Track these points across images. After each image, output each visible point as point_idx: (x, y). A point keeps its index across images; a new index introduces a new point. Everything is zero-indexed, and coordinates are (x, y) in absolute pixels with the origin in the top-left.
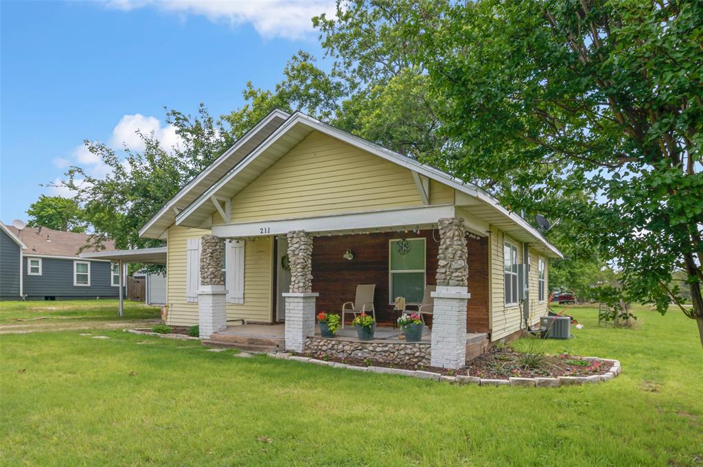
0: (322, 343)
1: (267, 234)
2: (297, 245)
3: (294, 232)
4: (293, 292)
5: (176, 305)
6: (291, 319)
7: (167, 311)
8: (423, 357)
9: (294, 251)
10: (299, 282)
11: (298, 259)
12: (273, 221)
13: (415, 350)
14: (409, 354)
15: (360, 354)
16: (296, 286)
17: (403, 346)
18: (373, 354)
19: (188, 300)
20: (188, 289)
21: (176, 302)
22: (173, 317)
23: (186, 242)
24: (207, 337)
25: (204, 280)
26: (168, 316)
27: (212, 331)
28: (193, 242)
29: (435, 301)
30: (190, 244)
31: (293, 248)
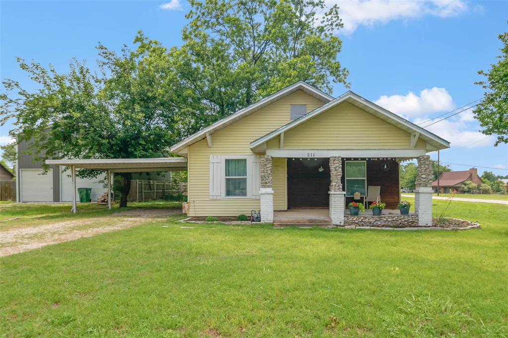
0: (355, 219)
1: (313, 157)
2: (337, 165)
3: (336, 157)
4: (335, 191)
5: (198, 202)
6: (336, 206)
7: (189, 206)
8: (414, 222)
9: (335, 168)
10: (339, 186)
11: (338, 172)
13: (409, 218)
14: (407, 221)
15: (379, 223)
16: (337, 188)
17: (403, 217)
18: (387, 222)
19: (211, 198)
20: (211, 190)
21: (198, 199)
22: (196, 210)
23: (208, 157)
24: (269, 222)
25: (265, 184)
26: (190, 210)
27: (273, 217)
28: (215, 157)
29: (421, 195)
30: (213, 158)
31: (334, 166)
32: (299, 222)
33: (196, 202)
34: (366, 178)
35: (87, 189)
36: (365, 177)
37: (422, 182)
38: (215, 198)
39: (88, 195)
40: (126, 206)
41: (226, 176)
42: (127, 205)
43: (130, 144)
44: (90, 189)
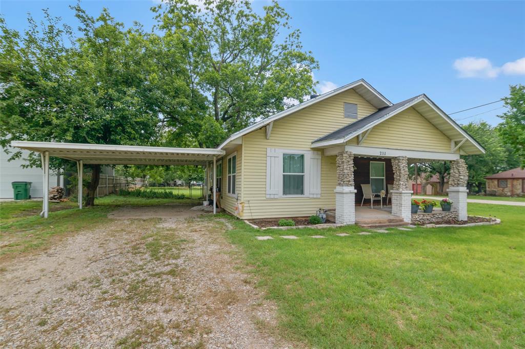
1: (384, 155)
2: (405, 164)
5: (253, 202)
6: (405, 205)
11: (405, 172)
12: (388, 149)
19: (268, 196)
20: (268, 188)
21: (253, 199)
22: (252, 211)
23: (265, 150)
24: (351, 223)
25: (347, 183)
26: (244, 211)
27: (354, 218)
28: (273, 149)
29: (460, 193)
30: (270, 151)
31: (402, 166)
32: (380, 223)
33: (251, 202)
34: (384, 178)
35: (26, 182)
36: (383, 176)
37: (461, 182)
38: (272, 197)
39: (26, 190)
40: (93, 205)
41: (284, 172)
42: (95, 203)
43: (113, 131)
44: (30, 183)
